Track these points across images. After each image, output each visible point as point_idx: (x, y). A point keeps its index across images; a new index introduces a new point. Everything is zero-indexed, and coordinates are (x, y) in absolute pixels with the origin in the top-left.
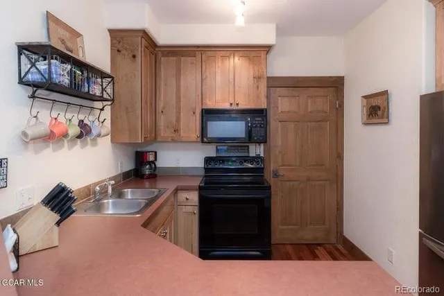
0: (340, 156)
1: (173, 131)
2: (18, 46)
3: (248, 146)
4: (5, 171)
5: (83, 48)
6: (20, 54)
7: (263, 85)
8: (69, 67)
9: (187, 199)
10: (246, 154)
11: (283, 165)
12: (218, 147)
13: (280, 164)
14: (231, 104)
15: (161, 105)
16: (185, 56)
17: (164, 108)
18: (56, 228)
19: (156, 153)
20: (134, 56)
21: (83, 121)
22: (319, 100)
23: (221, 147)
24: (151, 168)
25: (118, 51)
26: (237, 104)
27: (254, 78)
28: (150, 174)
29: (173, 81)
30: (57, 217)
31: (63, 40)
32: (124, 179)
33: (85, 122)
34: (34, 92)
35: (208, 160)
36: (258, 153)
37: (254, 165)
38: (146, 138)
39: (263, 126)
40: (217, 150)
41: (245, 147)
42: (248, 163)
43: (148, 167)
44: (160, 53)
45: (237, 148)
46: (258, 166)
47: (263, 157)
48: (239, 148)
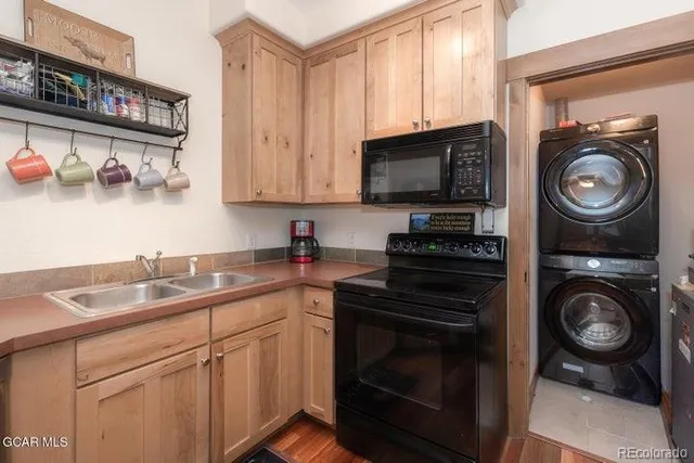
1: (325, 185)
5: (131, 56)
9: (316, 303)
10: (466, 230)
14: (416, 124)
15: (310, 143)
16: (342, 55)
17: (313, 149)
20: (243, 67)
21: (116, 160)
23: (420, 216)
24: (307, 247)
25: (229, 65)
26: (428, 123)
27: (464, 59)
29: (325, 104)
31: (77, 41)
32: (257, 260)
33: (122, 162)
35: (394, 238)
36: (488, 227)
37: (481, 253)
38: (259, 194)
39: (479, 161)
40: (411, 221)
41: (466, 214)
42: (468, 248)
43: (302, 244)
44: (309, 61)
45: (448, 218)
46: (489, 256)
47: (506, 239)
48: (453, 217)
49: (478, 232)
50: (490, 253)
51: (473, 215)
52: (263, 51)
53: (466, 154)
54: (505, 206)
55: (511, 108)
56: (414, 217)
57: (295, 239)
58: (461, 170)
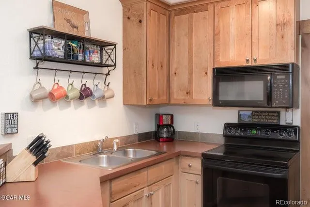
1: (186, 93)
2: (30, 32)
4: (16, 122)
5: (88, 23)
6: (31, 37)
8: (63, 42)
9: (190, 166)
10: (275, 122)
14: (248, 61)
15: (174, 67)
16: (197, 12)
17: (176, 69)
18: (33, 167)
19: (172, 116)
20: (140, 21)
21: (85, 85)
23: (244, 112)
24: (168, 132)
25: (128, 18)
26: (255, 60)
27: (277, 25)
28: (167, 138)
29: (185, 41)
30: (34, 159)
31: (68, 20)
32: (139, 140)
33: (87, 86)
34: (38, 64)
35: (228, 126)
36: (289, 121)
37: (284, 136)
38: (150, 100)
39: (286, 86)
40: (239, 116)
41: (275, 112)
42: (277, 132)
43: (165, 130)
44: (173, 12)
45: (263, 114)
46: (290, 137)
47: (299, 127)
48: (266, 114)
49: (283, 123)
50: (290, 136)
51: (279, 113)
52: (152, 11)
53: (279, 81)
54: (298, 108)
55: (302, 51)
56: (241, 113)
57: (160, 126)
58: (276, 90)
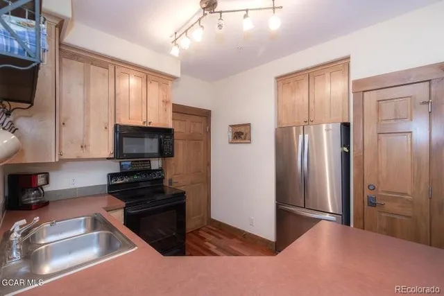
0: (209, 164)
3: (150, 161)
7: (170, 109)
11: (175, 175)
12: (123, 163)
13: (173, 173)
14: (144, 122)
22: (198, 125)
23: (126, 163)
27: (163, 101)
35: (113, 176)
39: (171, 143)
40: (121, 166)
41: (147, 161)
42: (152, 175)
45: (140, 163)
46: (160, 177)
49: (153, 168)
53: (167, 139)
58: (165, 145)
